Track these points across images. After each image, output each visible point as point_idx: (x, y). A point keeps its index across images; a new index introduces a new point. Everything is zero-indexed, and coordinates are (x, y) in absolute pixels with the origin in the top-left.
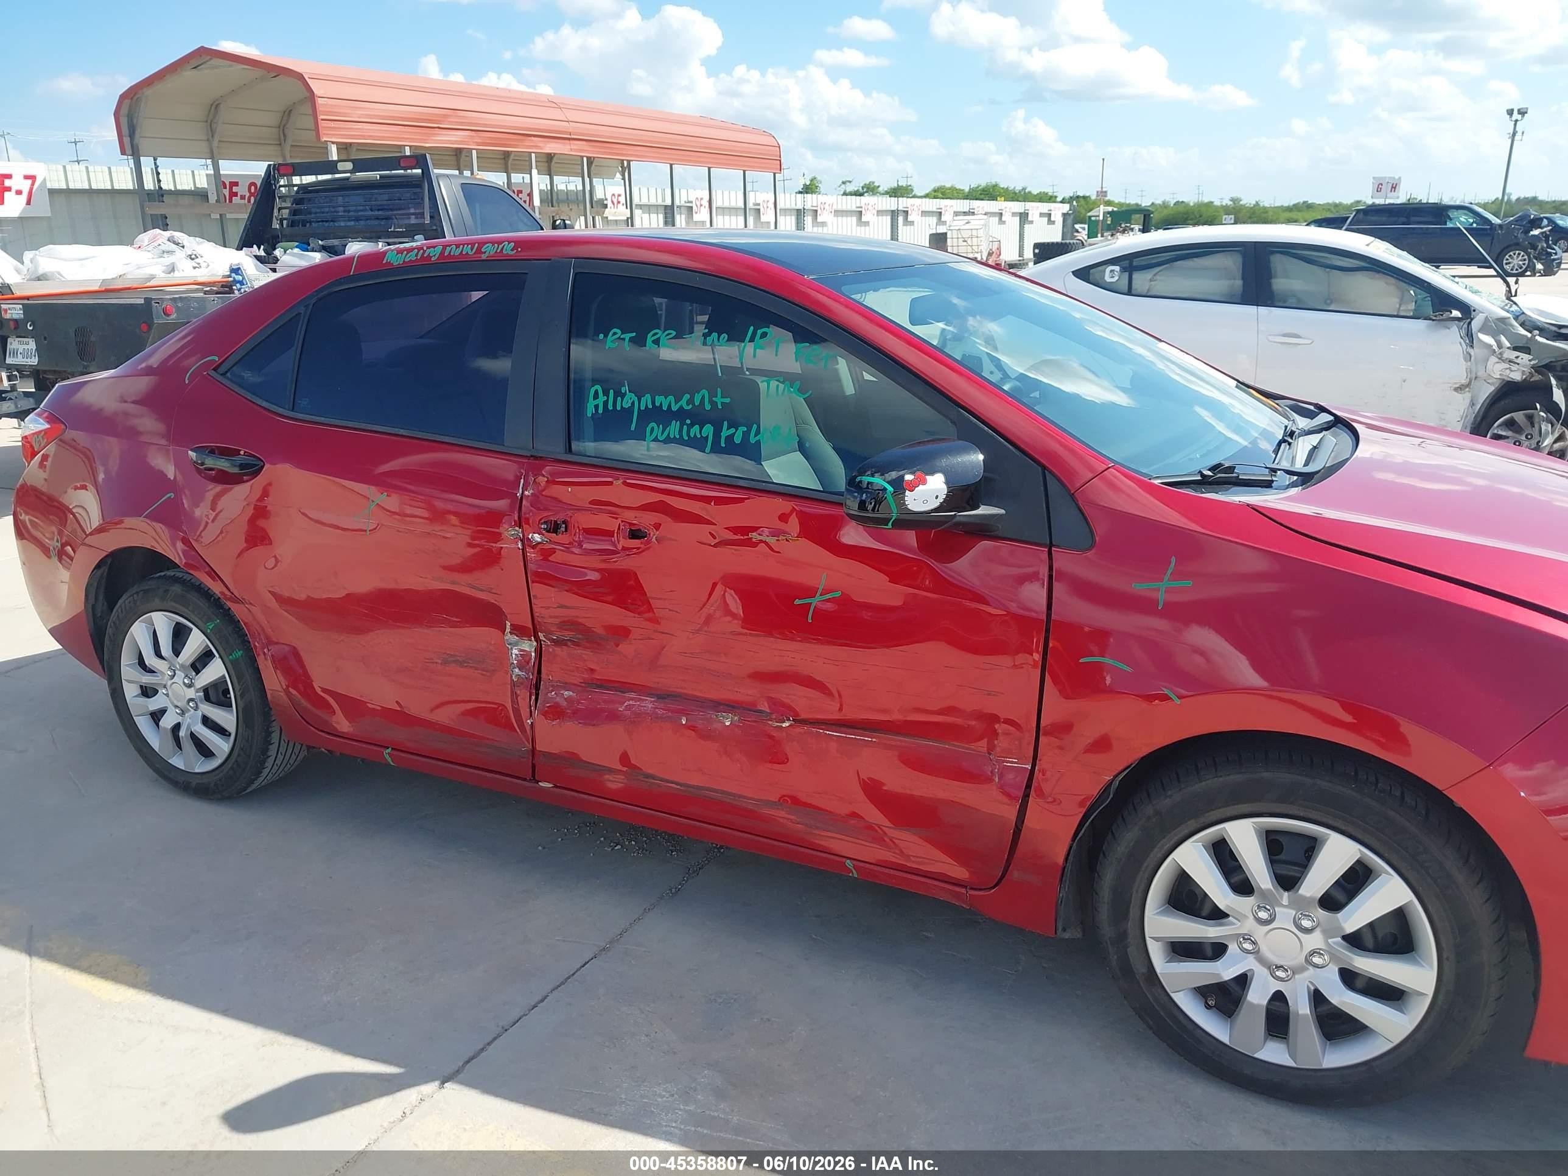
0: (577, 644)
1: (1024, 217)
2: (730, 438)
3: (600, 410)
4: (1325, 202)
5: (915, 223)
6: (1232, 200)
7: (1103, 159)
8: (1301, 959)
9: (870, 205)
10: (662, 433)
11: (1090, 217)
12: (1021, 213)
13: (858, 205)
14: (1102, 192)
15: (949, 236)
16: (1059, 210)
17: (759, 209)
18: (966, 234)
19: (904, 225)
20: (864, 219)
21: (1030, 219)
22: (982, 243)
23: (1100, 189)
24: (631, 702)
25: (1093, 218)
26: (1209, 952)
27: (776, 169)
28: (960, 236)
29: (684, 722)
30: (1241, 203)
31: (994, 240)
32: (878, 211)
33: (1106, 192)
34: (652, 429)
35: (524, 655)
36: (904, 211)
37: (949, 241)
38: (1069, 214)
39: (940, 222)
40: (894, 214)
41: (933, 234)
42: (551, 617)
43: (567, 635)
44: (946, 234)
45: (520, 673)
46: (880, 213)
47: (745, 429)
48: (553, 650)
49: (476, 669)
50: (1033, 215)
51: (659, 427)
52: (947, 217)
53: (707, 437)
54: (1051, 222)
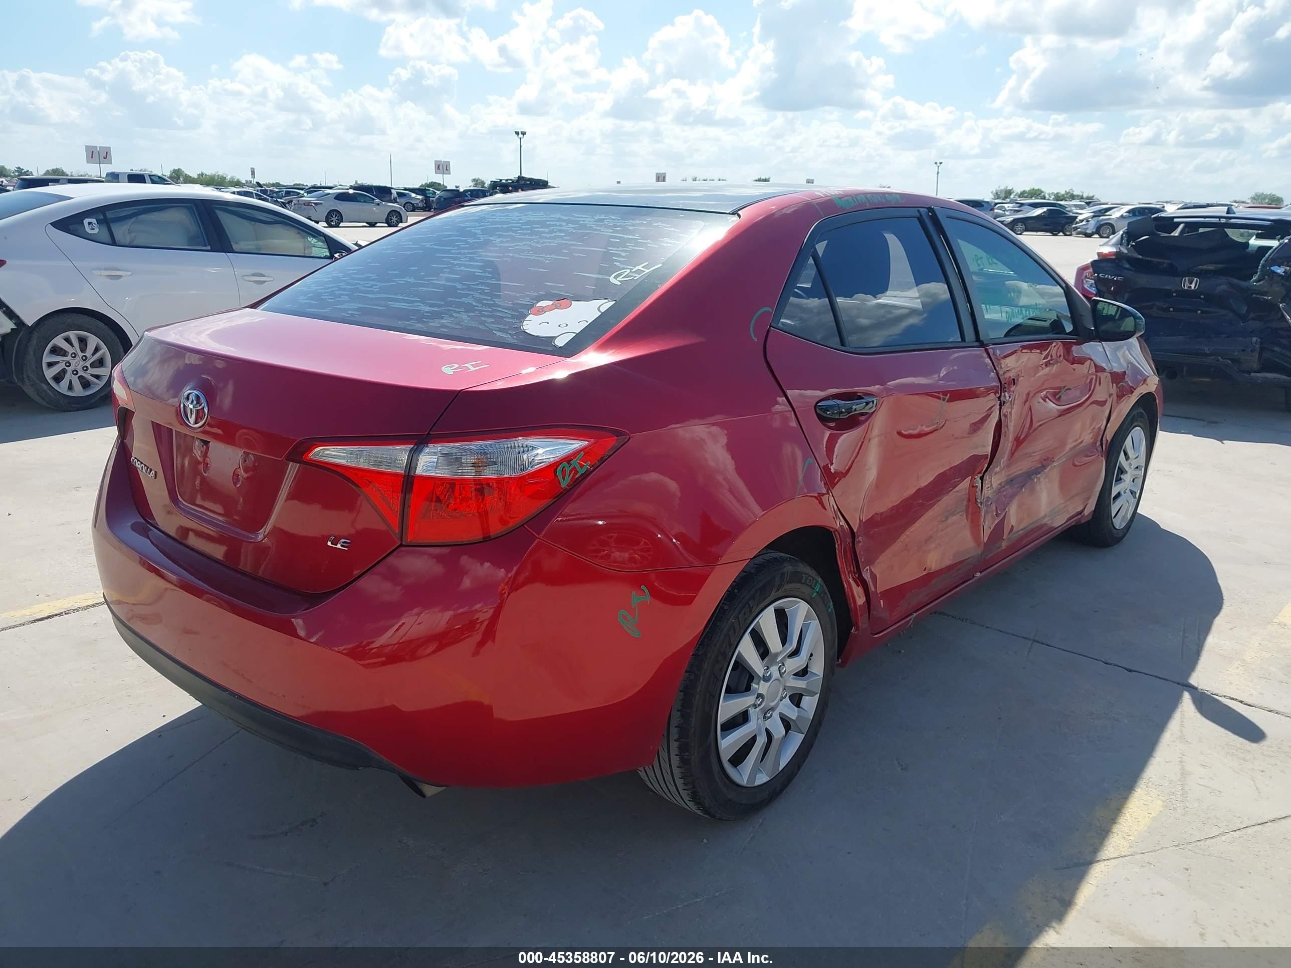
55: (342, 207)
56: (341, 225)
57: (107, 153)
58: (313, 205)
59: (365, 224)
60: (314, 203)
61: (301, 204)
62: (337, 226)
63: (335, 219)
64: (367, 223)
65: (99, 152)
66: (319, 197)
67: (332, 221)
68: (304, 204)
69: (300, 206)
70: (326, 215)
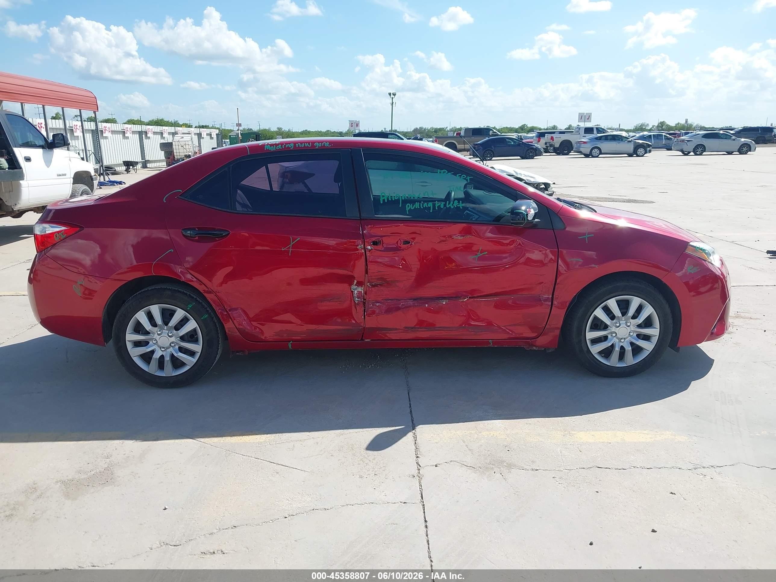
0: (381, 285)
1: (199, 135)
2: (439, 207)
3: (386, 201)
4: (315, 130)
5: (130, 138)
6: (278, 128)
7: (238, 109)
8: (628, 335)
9: (129, 128)
10: (413, 207)
11: (230, 136)
12: (198, 133)
13: (122, 129)
14: (239, 124)
15: (174, 143)
16: (214, 132)
17: (73, 129)
18: (183, 143)
19: (145, 139)
20: (126, 135)
21: (202, 136)
22: (191, 148)
23: (238, 123)
24: (403, 303)
25: (232, 136)
26: (603, 339)
27: (95, 109)
28: (179, 144)
29: (427, 306)
30: (283, 130)
31: (196, 146)
32: (132, 131)
33: (241, 124)
34: (408, 206)
35: (360, 293)
36: (145, 132)
37: (174, 147)
38: (219, 134)
39: (163, 137)
40: (140, 133)
41: (162, 143)
42: (374, 276)
43: (379, 282)
44: (172, 143)
45: (358, 300)
46: (134, 132)
47: (444, 203)
48: (371, 289)
49: (336, 302)
50: (204, 135)
51: (411, 205)
52: (165, 135)
53: (430, 207)
54: (212, 138)
55: (707, 142)
56: (704, 153)
57: (589, 116)
58: (686, 141)
59: (725, 153)
60: (687, 140)
61: (679, 141)
62: (701, 154)
63: (700, 150)
64: (726, 152)
65: (585, 116)
66: (691, 137)
67: (697, 151)
68: (680, 141)
69: (677, 142)
70: (694, 147)
